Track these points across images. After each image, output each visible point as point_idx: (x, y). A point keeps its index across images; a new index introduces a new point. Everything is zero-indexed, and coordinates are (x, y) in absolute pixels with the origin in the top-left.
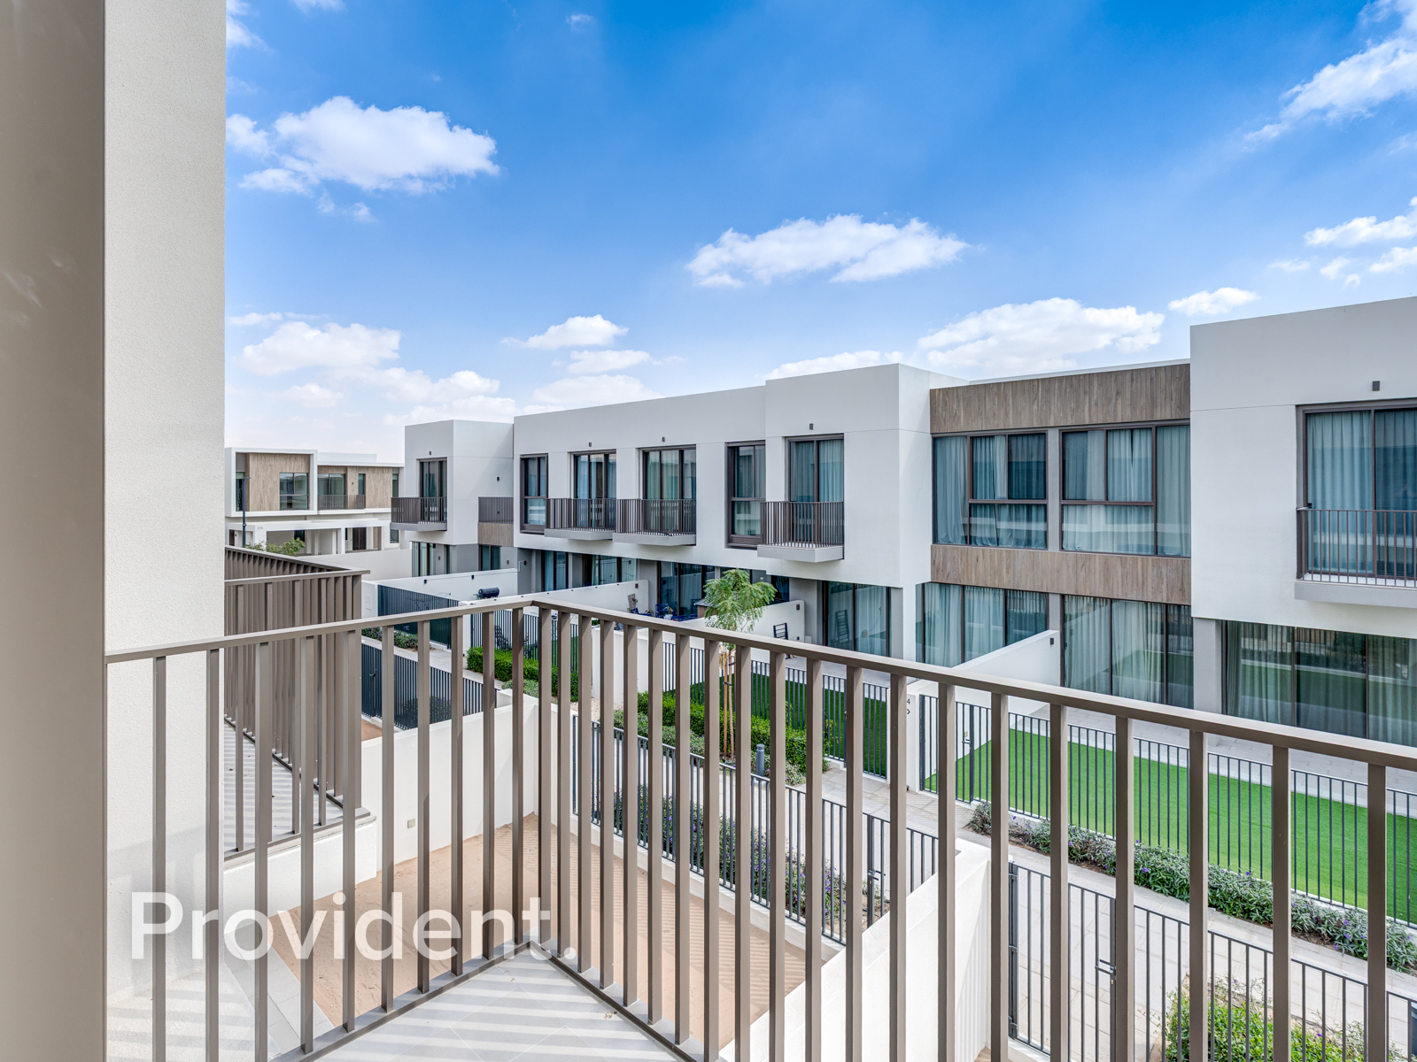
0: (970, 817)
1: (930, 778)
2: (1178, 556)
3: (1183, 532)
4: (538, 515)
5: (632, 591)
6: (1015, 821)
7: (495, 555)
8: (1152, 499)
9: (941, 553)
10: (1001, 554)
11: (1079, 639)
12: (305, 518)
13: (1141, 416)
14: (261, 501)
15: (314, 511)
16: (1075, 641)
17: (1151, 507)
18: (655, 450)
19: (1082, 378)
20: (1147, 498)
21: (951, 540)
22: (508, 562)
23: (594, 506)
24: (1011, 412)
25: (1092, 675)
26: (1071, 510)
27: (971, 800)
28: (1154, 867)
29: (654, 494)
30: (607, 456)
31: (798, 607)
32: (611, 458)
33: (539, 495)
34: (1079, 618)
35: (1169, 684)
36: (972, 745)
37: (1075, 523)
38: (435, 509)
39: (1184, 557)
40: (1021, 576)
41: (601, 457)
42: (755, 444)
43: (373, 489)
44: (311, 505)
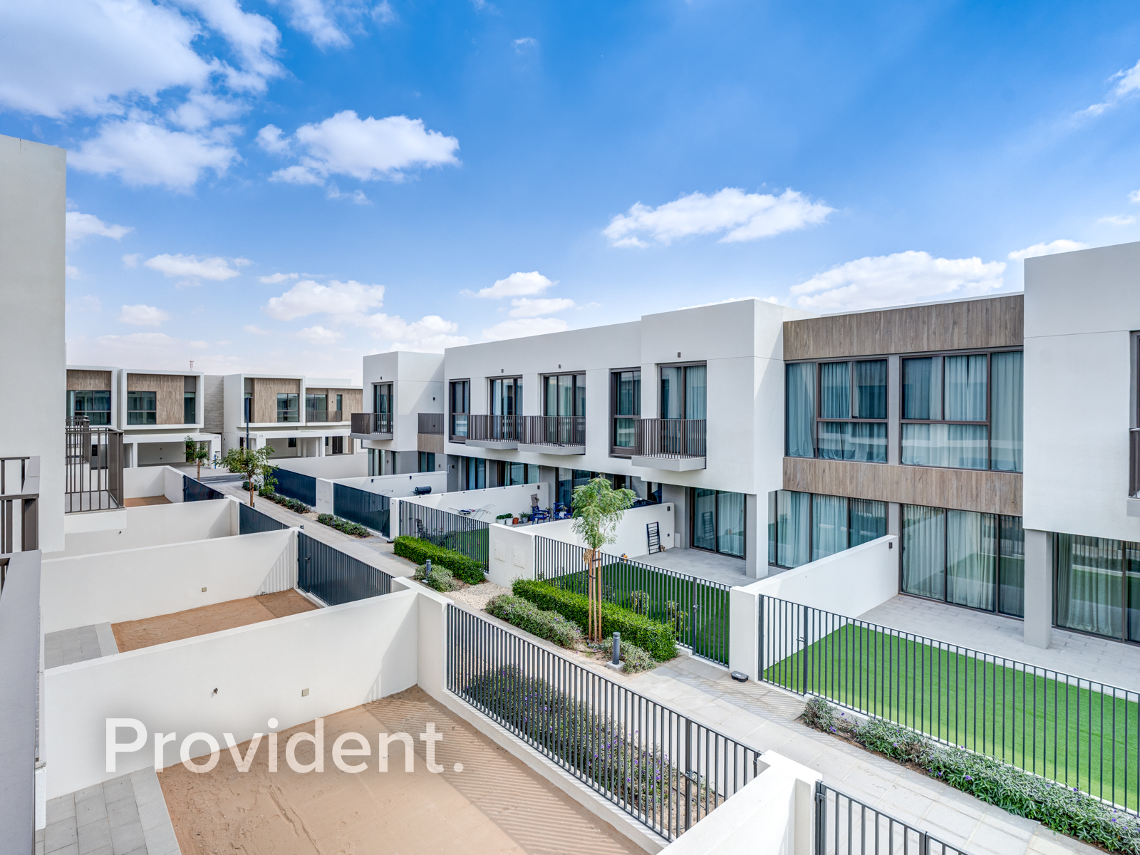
0: (801, 709)
1: (768, 669)
2: (1011, 472)
3: (1016, 448)
4: (462, 428)
5: (535, 491)
6: (844, 717)
7: (430, 460)
8: (987, 418)
9: (792, 464)
10: (845, 467)
11: (917, 544)
12: (296, 428)
13: (977, 343)
14: (263, 415)
15: (303, 423)
16: (911, 545)
17: (986, 426)
18: (553, 376)
19: (921, 309)
20: (981, 418)
21: (801, 453)
22: (440, 466)
23: (506, 421)
24: (855, 341)
25: (928, 576)
26: (910, 428)
27: (805, 693)
28: (978, 775)
29: (552, 412)
30: (516, 380)
31: (669, 509)
32: (519, 382)
33: (464, 411)
34: (917, 525)
35: (1002, 586)
36: (806, 642)
37: (914, 439)
38: (385, 423)
39: (1017, 472)
40: (863, 486)
41: (511, 382)
42: (633, 370)
43: (348, 406)
44: (300, 419)
